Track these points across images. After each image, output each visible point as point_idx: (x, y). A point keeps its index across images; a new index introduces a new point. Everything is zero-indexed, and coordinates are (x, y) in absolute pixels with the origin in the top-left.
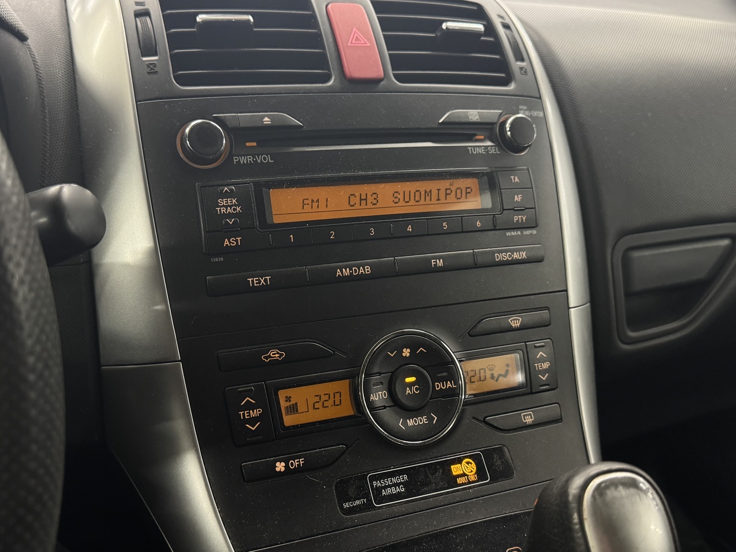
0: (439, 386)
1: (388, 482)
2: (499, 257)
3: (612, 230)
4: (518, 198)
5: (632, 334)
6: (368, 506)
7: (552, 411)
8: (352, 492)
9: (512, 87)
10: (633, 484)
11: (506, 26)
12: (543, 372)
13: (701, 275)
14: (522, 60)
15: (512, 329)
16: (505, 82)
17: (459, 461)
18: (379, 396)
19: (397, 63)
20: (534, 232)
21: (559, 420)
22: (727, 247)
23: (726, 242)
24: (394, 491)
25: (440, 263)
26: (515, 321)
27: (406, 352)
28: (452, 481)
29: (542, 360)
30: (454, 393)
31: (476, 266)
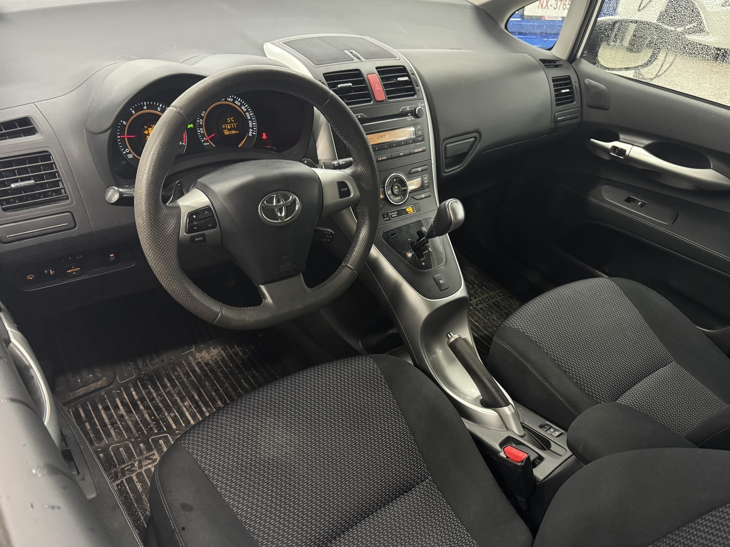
0: (403, 189)
1: (393, 213)
2: (416, 151)
3: (442, 138)
4: (420, 133)
5: (446, 170)
6: (390, 219)
7: (428, 194)
8: (385, 216)
9: (416, 96)
10: (456, 202)
11: (413, 74)
12: (426, 183)
13: (465, 151)
14: (418, 86)
15: (418, 172)
16: (413, 95)
17: (408, 208)
18: (390, 192)
19: (388, 93)
20: (423, 142)
21: (430, 196)
22: (473, 141)
23: (473, 139)
24: (395, 215)
25: (402, 154)
26: (419, 169)
27: (395, 180)
28: (407, 213)
29: (426, 180)
30: (406, 190)
31: (410, 154)
